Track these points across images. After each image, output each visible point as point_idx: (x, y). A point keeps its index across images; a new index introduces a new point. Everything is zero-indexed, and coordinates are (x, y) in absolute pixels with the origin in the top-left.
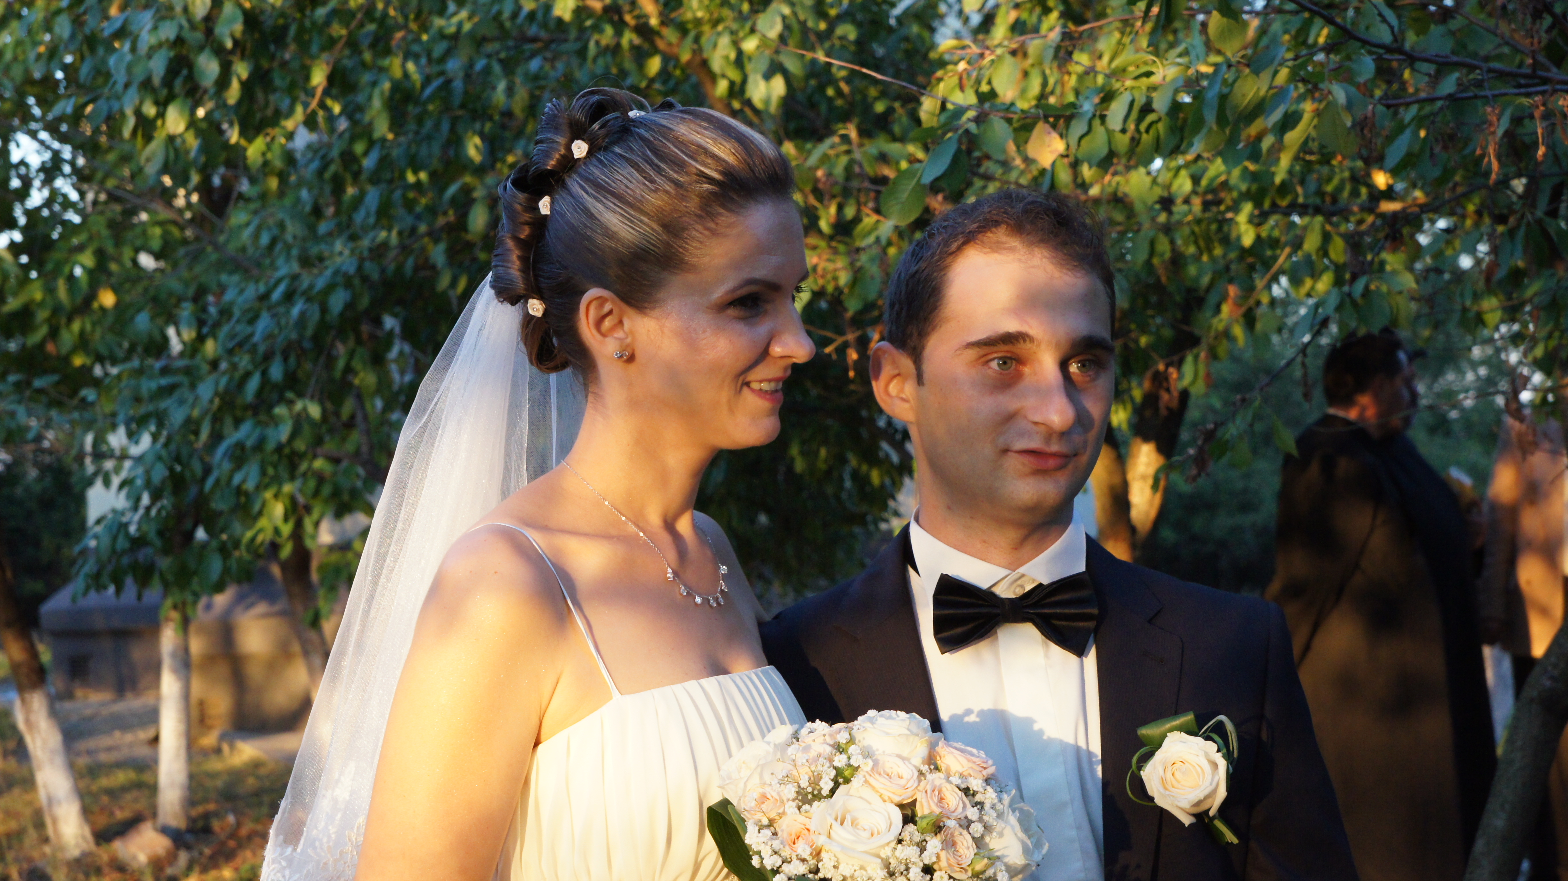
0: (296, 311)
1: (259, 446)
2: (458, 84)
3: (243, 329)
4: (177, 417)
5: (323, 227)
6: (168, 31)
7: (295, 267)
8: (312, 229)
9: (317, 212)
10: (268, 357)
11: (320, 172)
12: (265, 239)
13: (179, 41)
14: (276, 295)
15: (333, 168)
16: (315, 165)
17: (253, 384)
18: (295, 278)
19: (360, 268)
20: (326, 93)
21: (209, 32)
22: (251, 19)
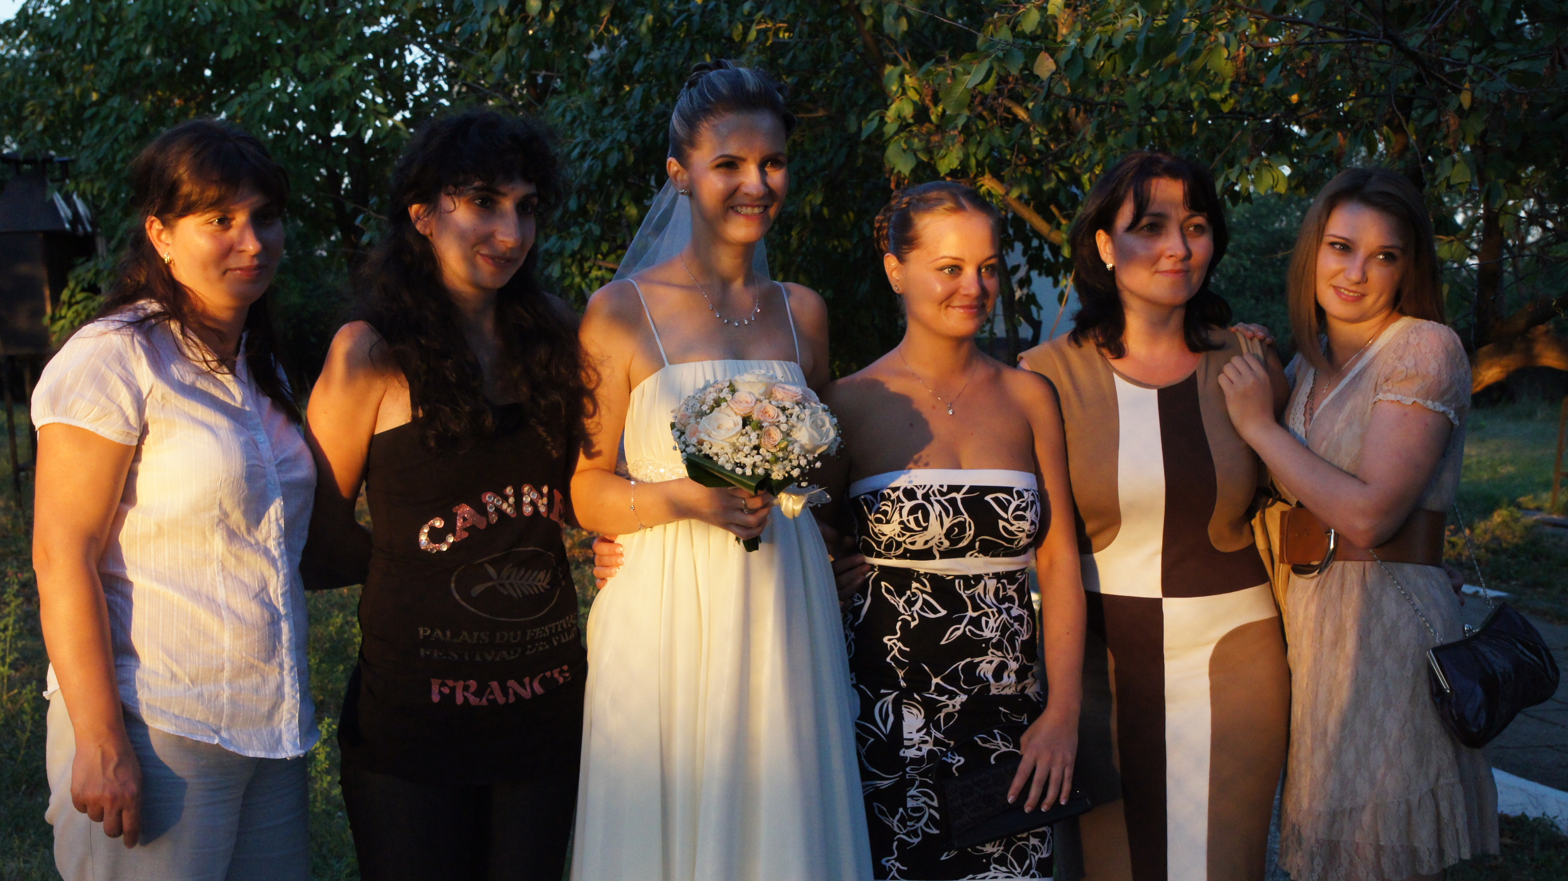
0: (586, 165)
1: (560, 253)
2: (696, 18)
5: (606, 111)
7: (588, 136)
8: (599, 111)
9: (603, 102)
11: (606, 74)
12: (568, 118)
14: (575, 154)
15: (614, 71)
16: (603, 69)
18: (586, 144)
19: (628, 138)
20: (610, 21)
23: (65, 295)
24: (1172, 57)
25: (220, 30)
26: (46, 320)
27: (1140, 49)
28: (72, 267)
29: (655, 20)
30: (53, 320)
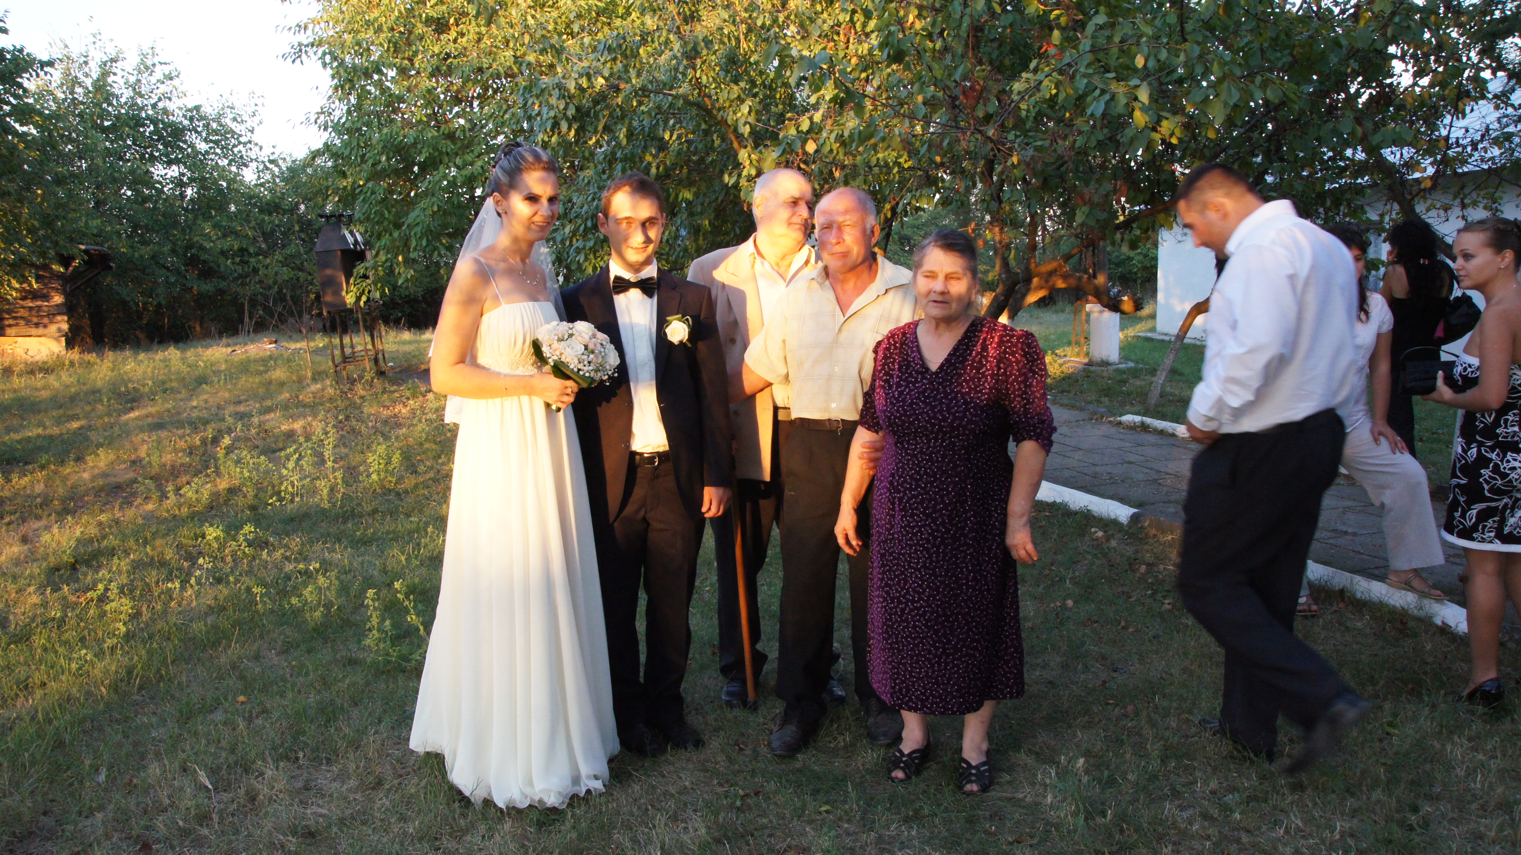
1: (584, 248)
2: (647, 129)
3: (579, 210)
4: (559, 239)
5: (605, 177)
6: (552, 114)
9: (604, 172)
10: (587, 219)
13: (555, 117)
14: (589, 199)
17: (582, 228)
18: (595, 193)
20: (603, 132)
21: (565, 114)
22: (578, 109)
23: (352, 281)
24: (872, 141)
25: (419, 146)
26: (344, 293)
27: (856, 137)
28: (354, 266)
29: (628, 131)
30: (347, 293)
